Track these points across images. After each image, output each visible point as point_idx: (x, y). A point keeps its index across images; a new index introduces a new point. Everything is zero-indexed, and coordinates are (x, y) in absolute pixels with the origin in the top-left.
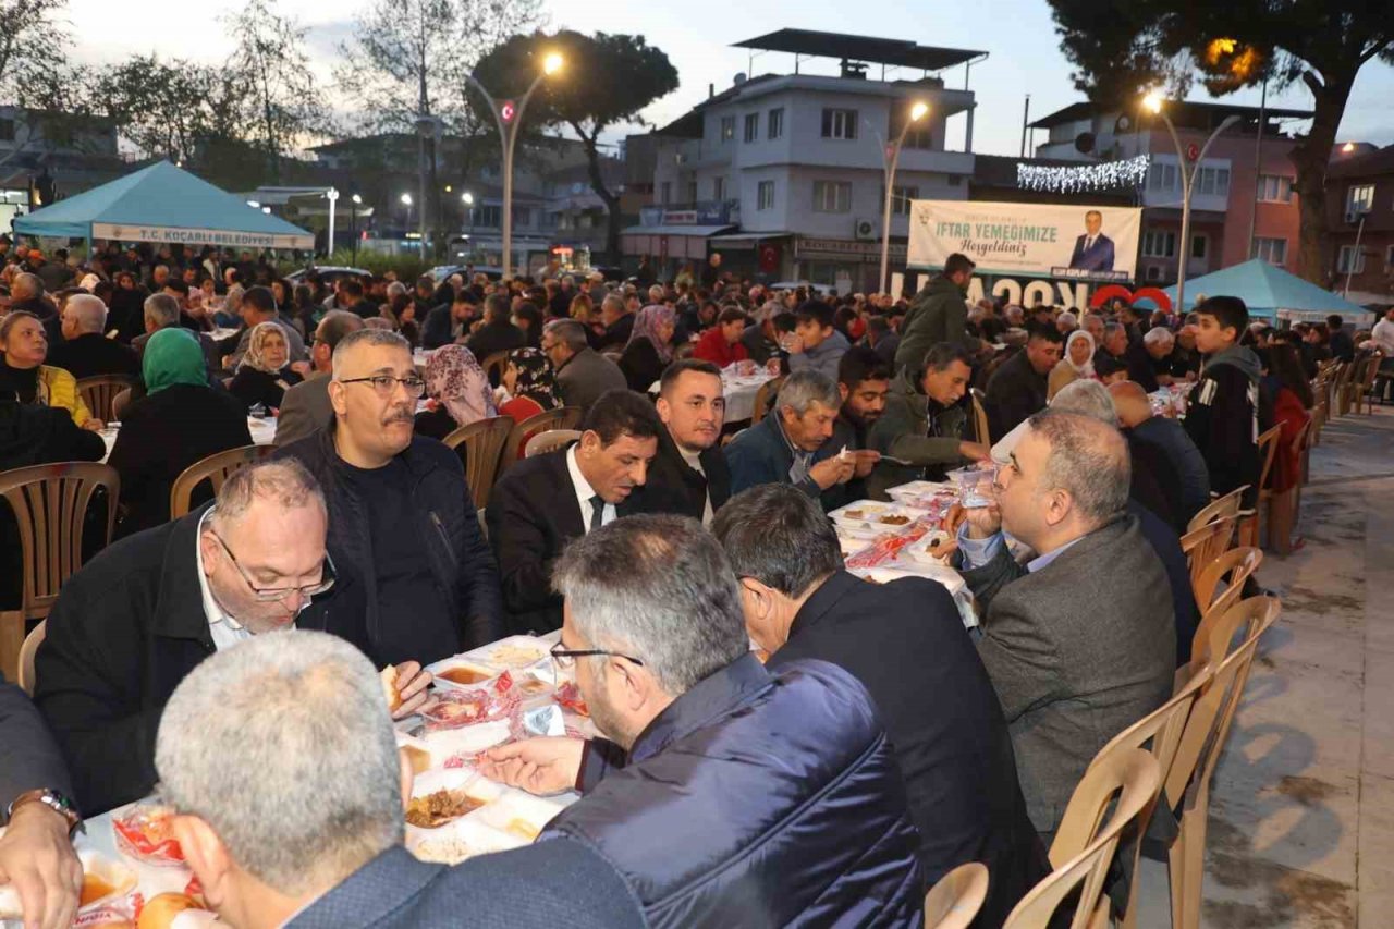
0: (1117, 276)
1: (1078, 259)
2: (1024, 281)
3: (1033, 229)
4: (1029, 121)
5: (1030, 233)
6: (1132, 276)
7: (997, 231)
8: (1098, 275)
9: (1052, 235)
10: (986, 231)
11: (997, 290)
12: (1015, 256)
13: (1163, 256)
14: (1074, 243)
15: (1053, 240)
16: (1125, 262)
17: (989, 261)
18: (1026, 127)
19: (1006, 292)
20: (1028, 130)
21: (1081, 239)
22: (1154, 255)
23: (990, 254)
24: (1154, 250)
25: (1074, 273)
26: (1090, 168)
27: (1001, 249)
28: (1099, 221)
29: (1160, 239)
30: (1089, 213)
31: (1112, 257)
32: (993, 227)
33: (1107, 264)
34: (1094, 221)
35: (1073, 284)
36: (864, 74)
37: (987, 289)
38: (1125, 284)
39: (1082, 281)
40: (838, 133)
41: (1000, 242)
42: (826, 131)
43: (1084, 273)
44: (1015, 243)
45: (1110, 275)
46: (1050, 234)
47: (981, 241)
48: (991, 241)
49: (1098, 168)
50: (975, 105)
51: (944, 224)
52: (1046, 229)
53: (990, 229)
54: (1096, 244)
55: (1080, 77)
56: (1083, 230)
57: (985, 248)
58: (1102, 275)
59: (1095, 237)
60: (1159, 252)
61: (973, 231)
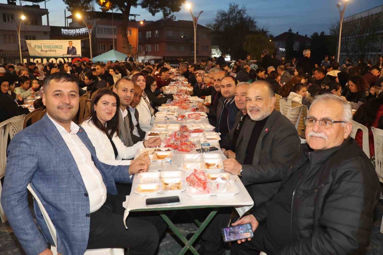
0: (78, 56)
1: (69, 52)
2: (56, 58)
3: (57, 46)
4: (66, 17)
5: (56, 47)
6: (81, 55)
7: (48, 47)
8: (74, 56)
9: (62, 47)
10: (46, 47)
11: (50, 61)
12: (54, 52)
13: (103, 50)
14: (67, 49)
15: (62, 48)
16: (79, 52)
17: (48, 54)
18: (65, 18)
19: (52, 61)
20: (66, 19)
21: (68, 48)
22: (101, 50)
23: (48, 53)
24: (101, 49)
25: (68, 56)
26: (78, 29)
27: (50, 51)
28: (72, 43)
29: (102, 46)
30: (69, 41)
31: (76, 51)
32: (48, 46)
33: (75, 53)
34: (71, 43)
35: (68, 58)
36: (15, 3)
37: (48, 61)
38: (79, 57)
39: (70, 58)
40: (9, 21)
41: (50, 49)
42: (5, 20)
43: (70, 55)
44: (53, 49)
45: (76, 56)
46: (61, 47)
47: (45, 49)
48: (47, 49)
49: (80, 29)
50: (49, 13)
51: (35, 46)
52: (60, 46)
53: (46, 46)
54: (72, 48)
55: (69, 8)
56: (69, 46)
57: (46, 51)
58: (74, 55)
59: (71, 47)
60: (102, 49)
61: (43, 47)
